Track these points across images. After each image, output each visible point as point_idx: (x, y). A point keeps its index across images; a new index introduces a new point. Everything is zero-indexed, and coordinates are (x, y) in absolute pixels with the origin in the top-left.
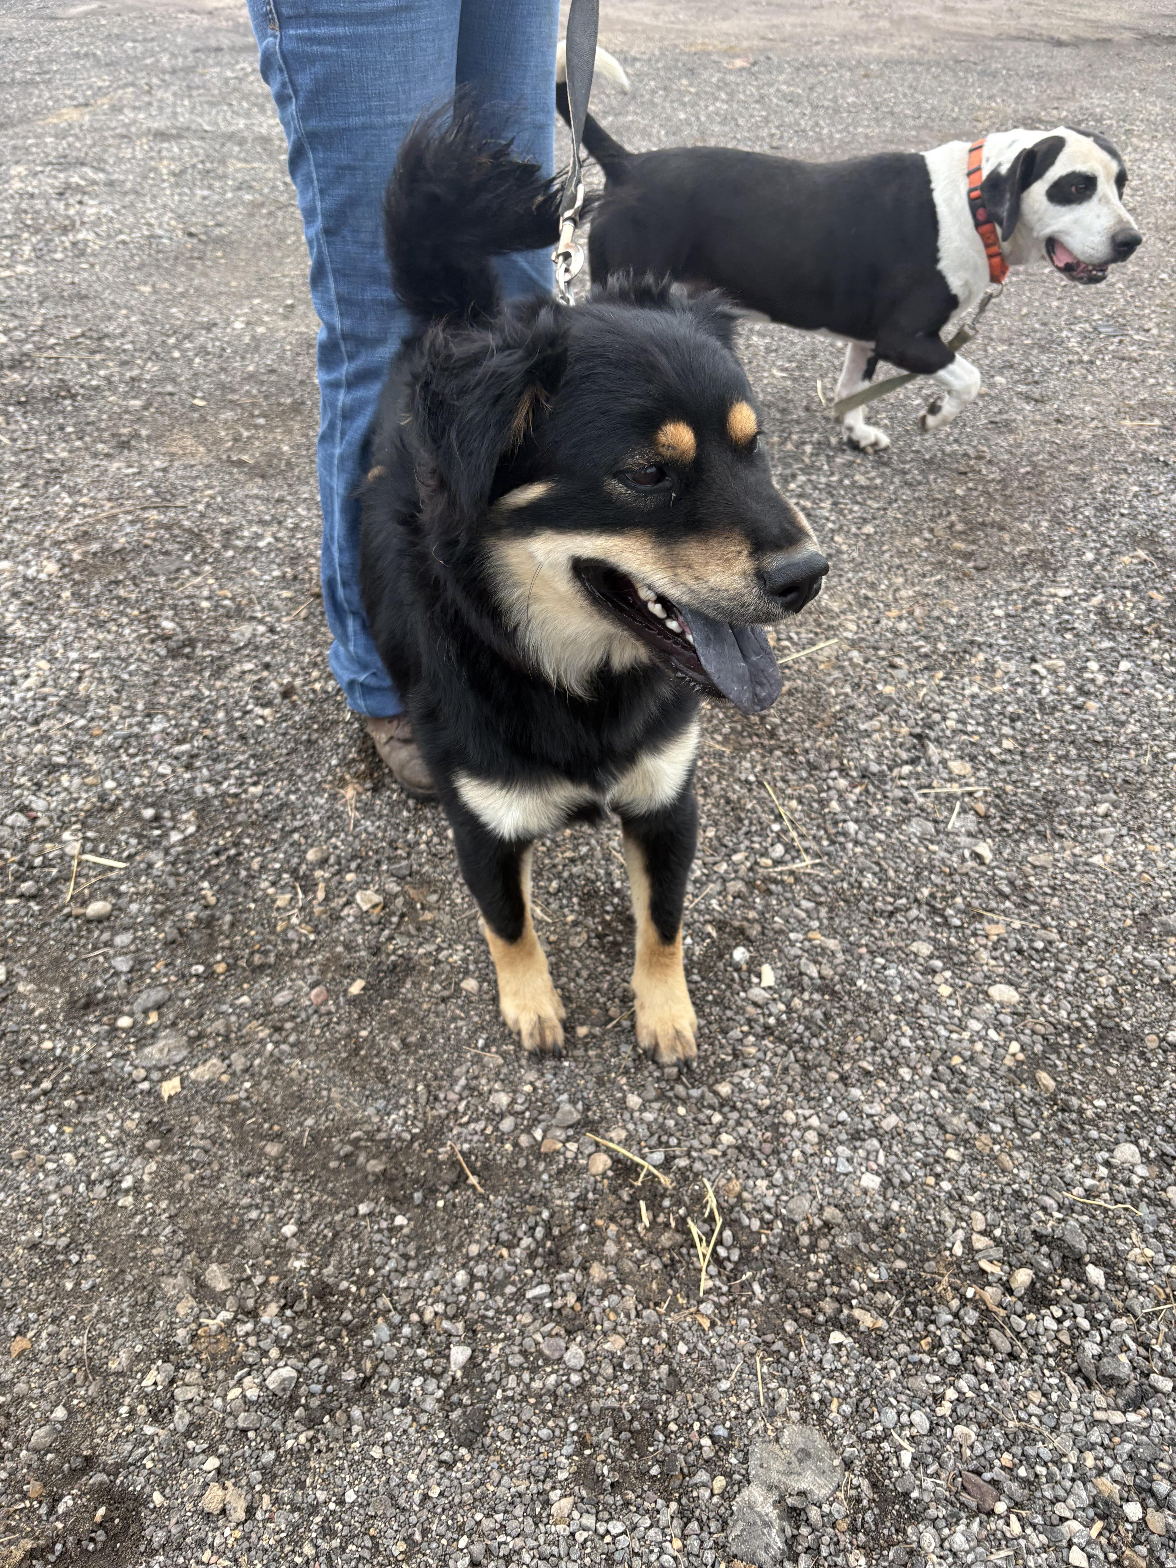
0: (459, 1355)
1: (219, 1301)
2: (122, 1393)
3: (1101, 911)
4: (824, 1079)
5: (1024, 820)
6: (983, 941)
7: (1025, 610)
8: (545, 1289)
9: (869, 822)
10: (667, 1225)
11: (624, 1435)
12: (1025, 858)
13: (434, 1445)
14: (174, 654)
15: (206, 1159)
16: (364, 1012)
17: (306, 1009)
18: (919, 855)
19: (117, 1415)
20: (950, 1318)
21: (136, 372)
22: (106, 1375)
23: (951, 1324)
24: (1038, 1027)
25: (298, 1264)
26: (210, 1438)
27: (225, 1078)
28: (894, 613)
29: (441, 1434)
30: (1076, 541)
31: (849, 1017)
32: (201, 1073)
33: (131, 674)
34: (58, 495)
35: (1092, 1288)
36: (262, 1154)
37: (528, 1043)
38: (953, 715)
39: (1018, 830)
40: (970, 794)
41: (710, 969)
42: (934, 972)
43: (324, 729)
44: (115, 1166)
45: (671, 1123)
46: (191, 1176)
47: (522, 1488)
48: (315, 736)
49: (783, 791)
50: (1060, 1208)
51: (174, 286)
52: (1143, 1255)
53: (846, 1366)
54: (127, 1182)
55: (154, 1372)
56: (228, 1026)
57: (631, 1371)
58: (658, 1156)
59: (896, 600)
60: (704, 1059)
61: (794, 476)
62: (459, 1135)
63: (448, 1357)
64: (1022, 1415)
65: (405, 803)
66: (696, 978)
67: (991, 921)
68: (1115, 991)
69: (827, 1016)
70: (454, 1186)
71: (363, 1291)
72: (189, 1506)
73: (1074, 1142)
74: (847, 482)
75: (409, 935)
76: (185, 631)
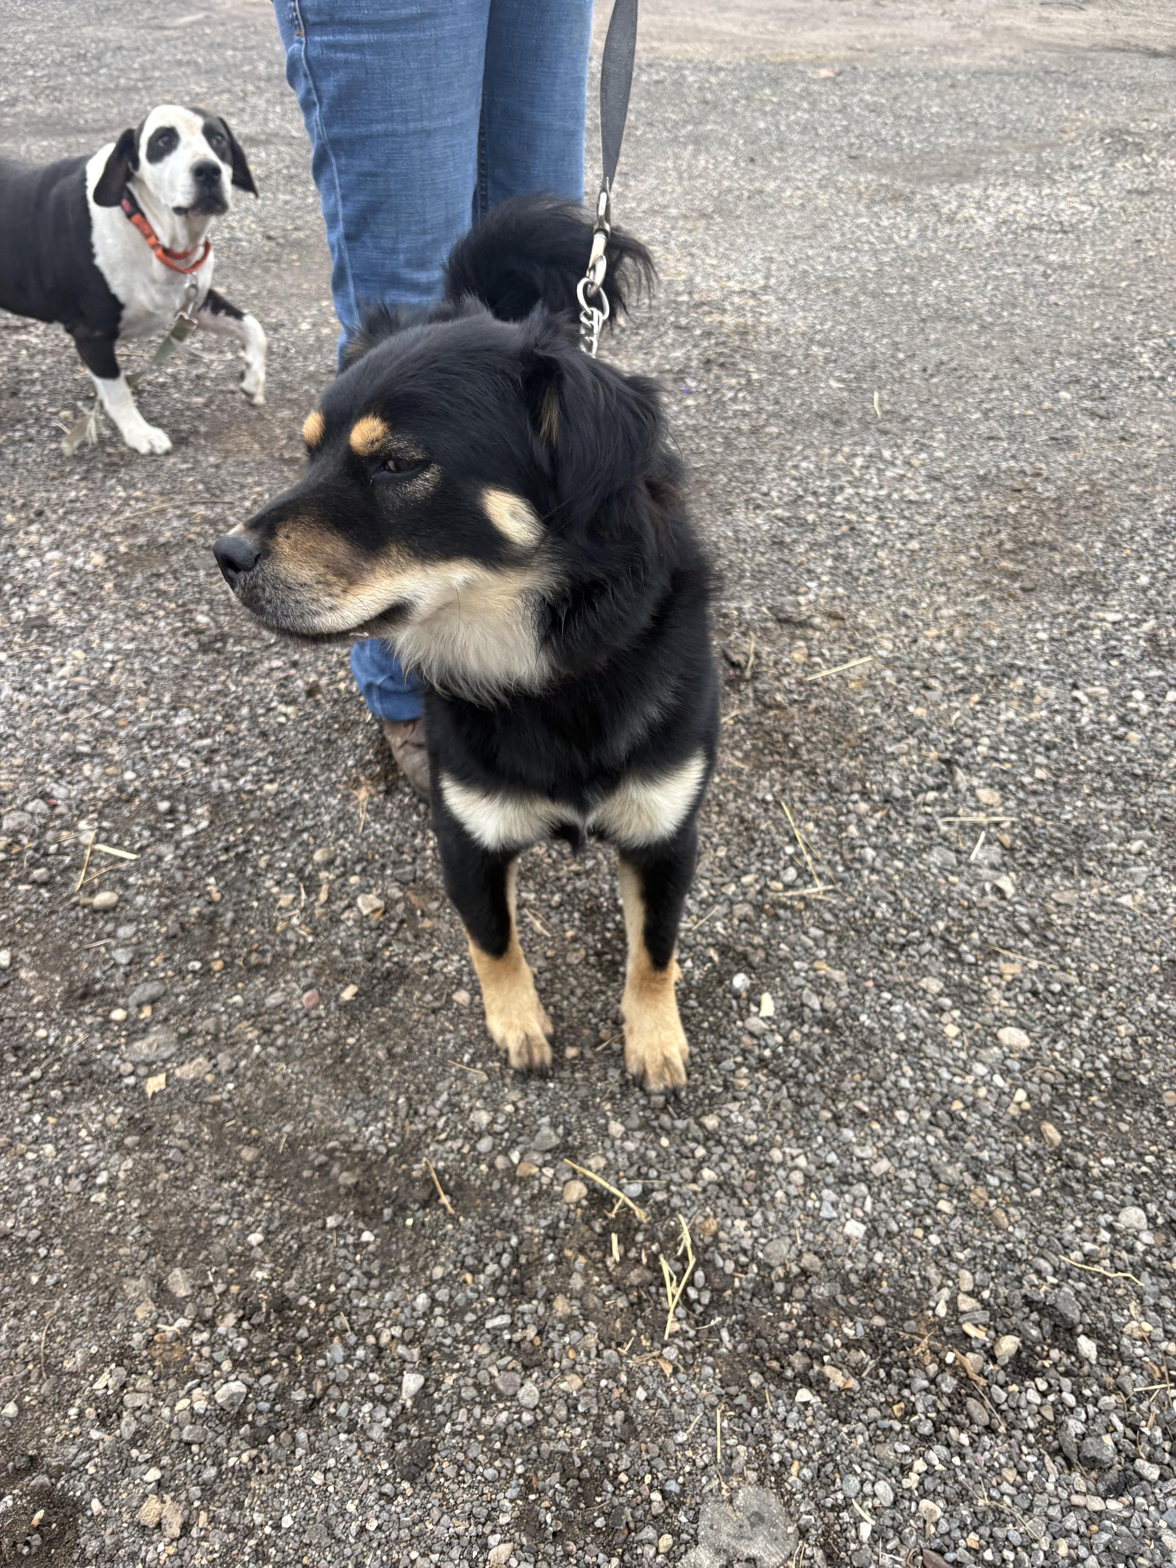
0: (412, 1382)
1: (178, 1306)
2: (74, 1394)
3: (1126, 955)
4: (816, 1118)
5: (1051, 854)
6: (996, 980)
7: (1071, 634)
8: (505, 1320)
9: (887, 849)
10: (638, 1261)
11: (572, 1482)
12: (1049, 894)
13: (377, 1475)
14: (205, 648)
15: (182, 1159)
16: (354, 1018)
17: (296, 1012)
18: (937, 886)
19: (66, 1416)
20: (925, 1383)
21: (202, 370)
22: (61, 1374)
24: (1048, 1076)
25: (260, 1275)
26: (155, 1449)
27: (209, 1078)
28: (933, 632)
29: (385, 1465)
30: (1132, 564)
31: (848, 1053)
32: (186, 1072)
33: (161, 667)
34: (113, 488)
35: (1082, 1360)
36: (238, 1158)
38: (985, 741)
39: (1043, 865)
40: (997, 824)
41: (708, 994)
42: (942, 1010)
43: (345, 729)
44: (92, 1161)
45: (652, 1154)
46: (166, 1176)
47: (461, 1530)
48: (335, 736)
49: (800, 812)
50: (1055, 1273)
51: (248, 287)
52: (1140, 1328)
53: (811, 1427)
54: (102, 1179)
55: (106, 1375)
56: (218, 1025)
57: (585, 1415)
58: (635, 1188)
59: (936, 619)
60: (693, 1089)
61: (842, 488)
62: (435, 1152)
63: (400, 1385)
64: (994, 1493)
65: (416, 807)
66: (693, 1003)
67: (1007, 960)
68: (1134, 1042)
69: (826, 1051)
70: (425, 1205)
71: (322, 1308)
72: (126, 1517)
73: (1077, 1202)
74: (895, 496)
75: (406, 942)
76: (219, 626)
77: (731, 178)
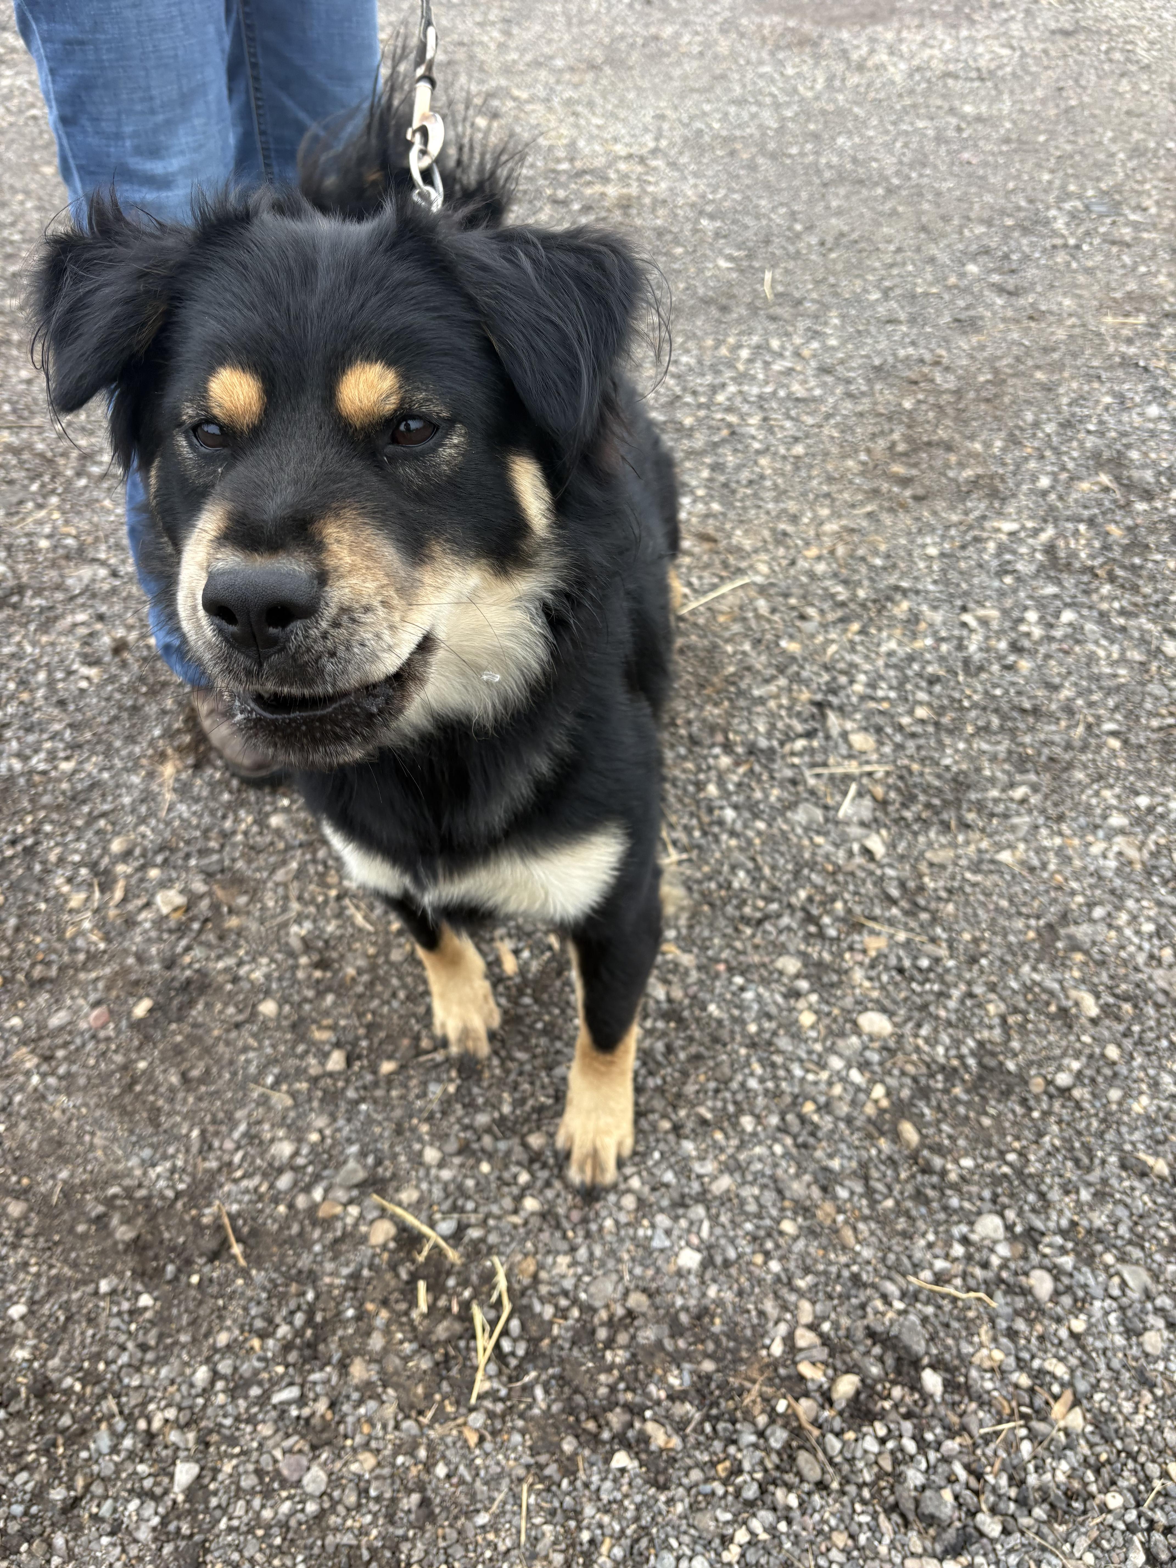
0: (185, 1473)
3: (1001, 920)
4: (655, 1129)
5: (928, 806)
6: (859, 957)
7: (963, 547)
8: (293, 1392)
9: (749, 808)
10: (449, 1309)
12: (922, 853)
16: (147, 1038)
17: (82, 1034)
18: (801, 848)
20: (753, 1438)
23: (755, 1446)
24: (909, 1067)
25: (21, 1354)
28: (813, 552)
31: (694, 1050)
35: (926, 1397)
36: (4, 1214)
38: (862, 678)
39: (918, 819)
40: (870, 774)
41: (546, 988)
42: (798, 995)
43: (154, 692)
45: (470, 1183)
48: (142, 700)
50: (903, 1295)
52: (990, 1358)
53: (626, 1496)
57: (378, 1499)
58: (447, 1226)
59: (818, 536)
60: (521, 1103)
61: (723, 386)
62: (229, 1194)
63: (172, 1476)
64: (822, 1562)
65: (228, 784)
66: (528, 1000)
67: (872, 932)
68: (1004, 1022)
69: (669, 1049)
70: (213, 1257)
73: (931, 1212)
74: (782, 393)
75: (209, 946)
76: (17, 575)
77: (624, 23)
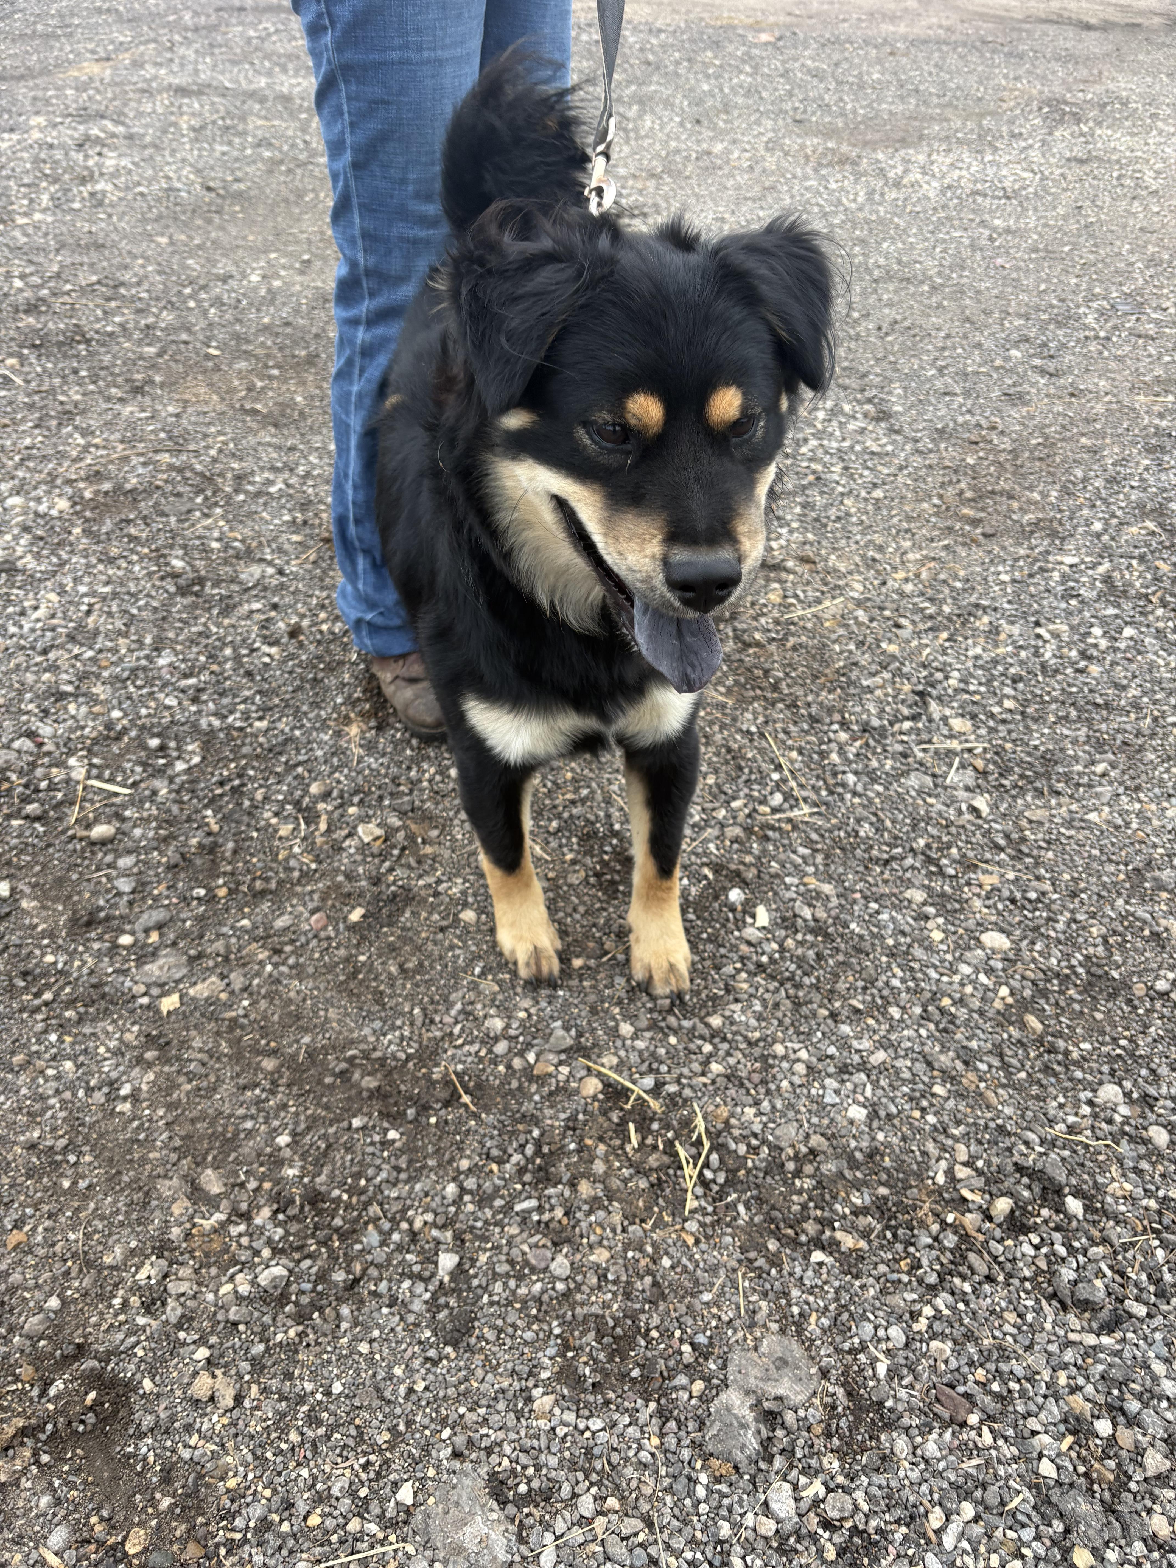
0: (447, 1261)
1: (213, 1203)
2: (116, 1286)
3: (1095, 865)
4: (815, 1015)
5: (1022, 776)
6: (977, 890)
7: (1031, 576)
8: (533, 1203)
9: (868, 774)
10: (655, 1147)
11: (606, 1340)
12: (1021, 812)
13: (420, 1343)
14: (183, 591)
15: (203, 1071)
16: (363, 938)
17: (305, 933)
18: (916, 807)
19: (110, 1306)
20: (929, 1241)
21: (151, 320)
22: (101, 1268)
23: (930, 1247)
24: (1028, 973)
25: (291, 1172)
26: (201, 1330)
27: (223, 996)
28: (901, 575)
29: (428, 1334)
30: (1085, 512)
31: (841, 958)
32: (200, 990)
33: (140, 609)
34: (71, 435)
35: (1069, 1217)
36: (258, 1068)
37: (523, 972)
38: (956, 674)
39: (1015, 786)
40: (970, 750)
41: (706, 908)
42: (927, 918)
43: (330, 669)
44: (114, 1075)
45: (662, 1051)
46: (188, 1087)
47: (505, 1384)
48: (321, 675)
49: (784, 742)
50: (1042, 1143)
51: (191, 238)
52: (1122, 1188)
53: (826, 1283)
54: (125, 1090)
55: (147, 1267)
56: (228, 947)
57: (615, 1282)
58: (649, 1082)
59: (903, 562)
60: (696, 993)
61: (806, 440)
62: (453, 1057)
63: (436, 1264)
64: (997, 1333)
65: (409, 742)
66: (691, 916)
67: (985, 872)
68: (1105, 942)
69: (819, 957)
70: (447, 1104)
71: (354, 1200)
72: (178, 1393)
73: (1059, 1081)
74: (858, 448)
75: (410, 867)
76: (195, 569)
77: (678, 139)
